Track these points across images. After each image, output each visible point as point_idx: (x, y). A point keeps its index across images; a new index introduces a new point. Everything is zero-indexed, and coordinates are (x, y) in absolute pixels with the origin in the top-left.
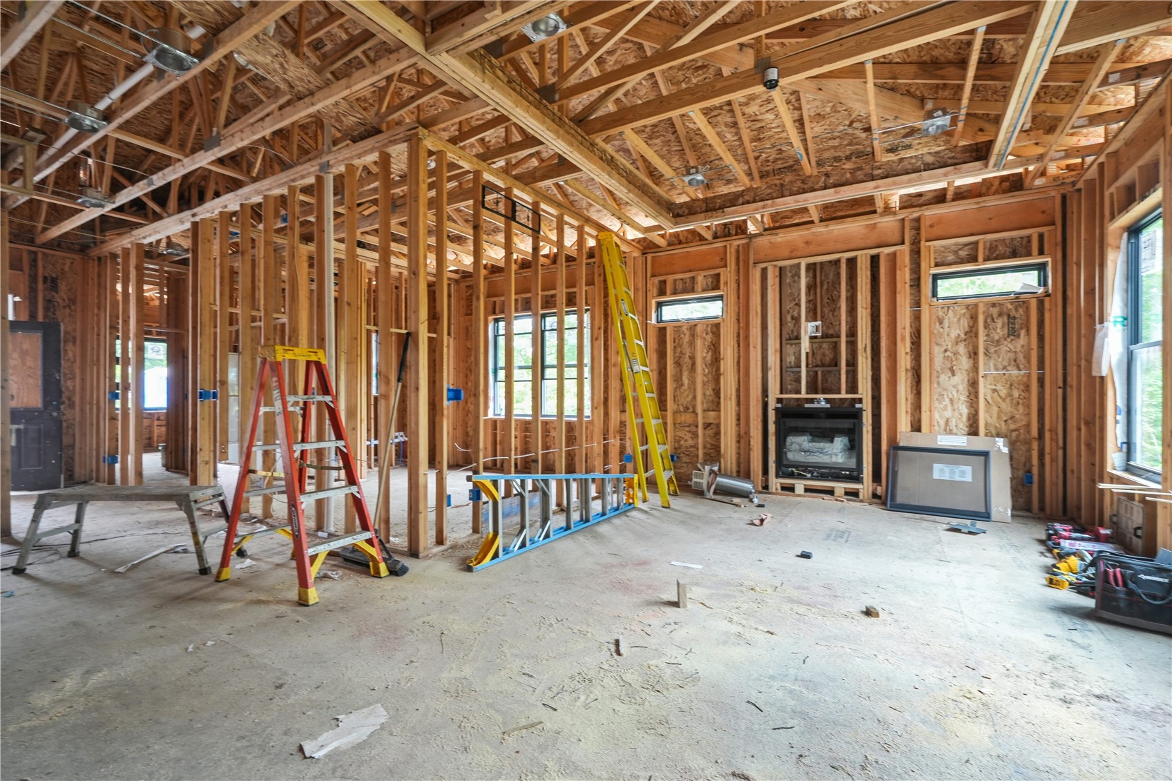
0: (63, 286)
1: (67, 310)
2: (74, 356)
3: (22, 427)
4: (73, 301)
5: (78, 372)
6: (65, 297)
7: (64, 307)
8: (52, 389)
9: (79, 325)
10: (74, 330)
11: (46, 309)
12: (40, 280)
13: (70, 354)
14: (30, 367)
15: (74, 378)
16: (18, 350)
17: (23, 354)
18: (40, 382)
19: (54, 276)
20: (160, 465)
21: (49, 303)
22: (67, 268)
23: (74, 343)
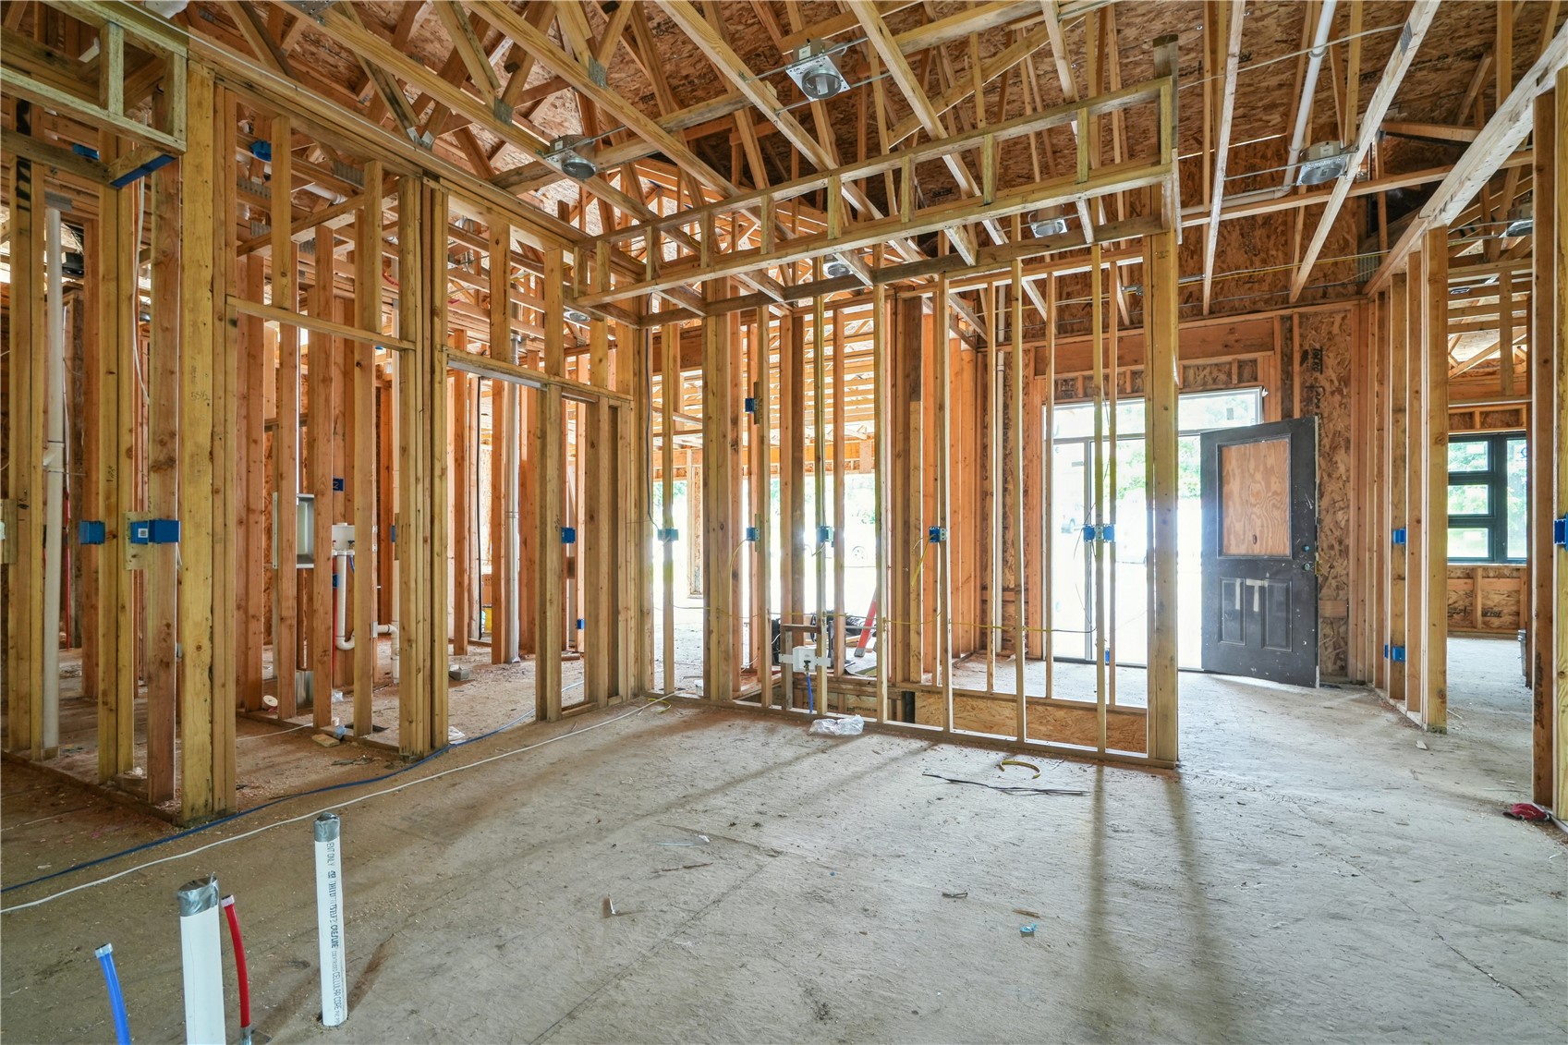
0: (1330, 360)
1: (1337, 397)
2: (1348, 471)
3: (1266, 583)
4: (1345, 381)
5: (1352, 495)
6: (1334, 377)
7: (1332, 393)
8: (1304, 526)
9: (1353, 421)
10: (1348, 428)
11: (1307, 401)
12: (1297, 357)
13: (1342, 469)
14: (1275, 493)
15: (1348, 507)
16: (1261, 468)
17: (1268, 472)
18: (1288, 515)
19: (1318, 346)
20: (1521, 673)
21: (1311, 391)
22: (1336, 330)
23: (1347, 448)
